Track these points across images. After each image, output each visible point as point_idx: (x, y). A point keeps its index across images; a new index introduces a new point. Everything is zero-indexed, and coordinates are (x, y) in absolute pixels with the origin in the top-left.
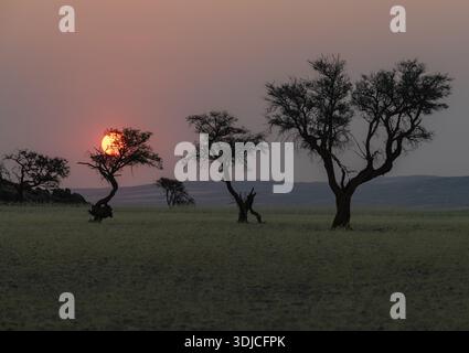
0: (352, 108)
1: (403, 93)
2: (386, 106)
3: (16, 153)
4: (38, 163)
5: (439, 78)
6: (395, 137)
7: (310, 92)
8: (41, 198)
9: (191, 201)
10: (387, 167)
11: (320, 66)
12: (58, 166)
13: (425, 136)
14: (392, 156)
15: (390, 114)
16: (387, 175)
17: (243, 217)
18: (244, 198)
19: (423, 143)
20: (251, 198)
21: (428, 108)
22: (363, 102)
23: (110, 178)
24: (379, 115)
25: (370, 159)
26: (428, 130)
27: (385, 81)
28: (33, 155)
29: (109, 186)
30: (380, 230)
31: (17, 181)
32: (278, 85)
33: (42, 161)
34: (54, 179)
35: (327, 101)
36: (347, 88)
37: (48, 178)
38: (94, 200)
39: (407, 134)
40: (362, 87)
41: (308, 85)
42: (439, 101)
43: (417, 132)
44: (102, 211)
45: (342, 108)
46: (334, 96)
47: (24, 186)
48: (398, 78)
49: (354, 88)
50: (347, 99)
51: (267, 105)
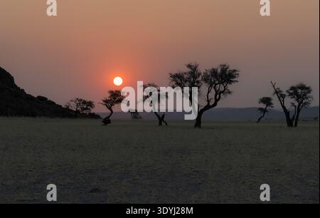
0: (202, 82)
1: (221, 76)
2: (215, 81)
3: (74, 99)
4: (83, 103)
5: (235, 71)
6: (218, 93)
7: (186, 76)
8: (84, 116)
9: (141, 118)
10: (215, 104)
11: (189, 66)
12: (90, 104)
13: (229, 93)
14: (217, 100)
15: (216, 84)
16: (215, 107)
17: (160, 124)
18: (161, 116)
19: (229, 95)
20: (163, 116)
21: (230, 82)
22: (206, 79)
23: (110, 109)
24: (211, 85)
25: (208, 101)
26: (231, 90)
27: (214, 72)
28: (81, 100)
29: (110, 111)
30: (213, 129)
31: (75, 110)
32: (173, 74)
33: (84, 102)
34: (89, 109)
35: (192, 79)
36: (199, 74)
37: (87, 109)
38: (104, 117)
39: (223, 92)
40: (205, 74)
41: (185, 73)
42: (235, 79)
43: (226, 91)
44: (107, 121)
45: (198, 82)
46: (195, 77)
47: (77, 111)
48: (219, 71)
49: (202, 74)
50: (200, 79)
51: (169, 81)
